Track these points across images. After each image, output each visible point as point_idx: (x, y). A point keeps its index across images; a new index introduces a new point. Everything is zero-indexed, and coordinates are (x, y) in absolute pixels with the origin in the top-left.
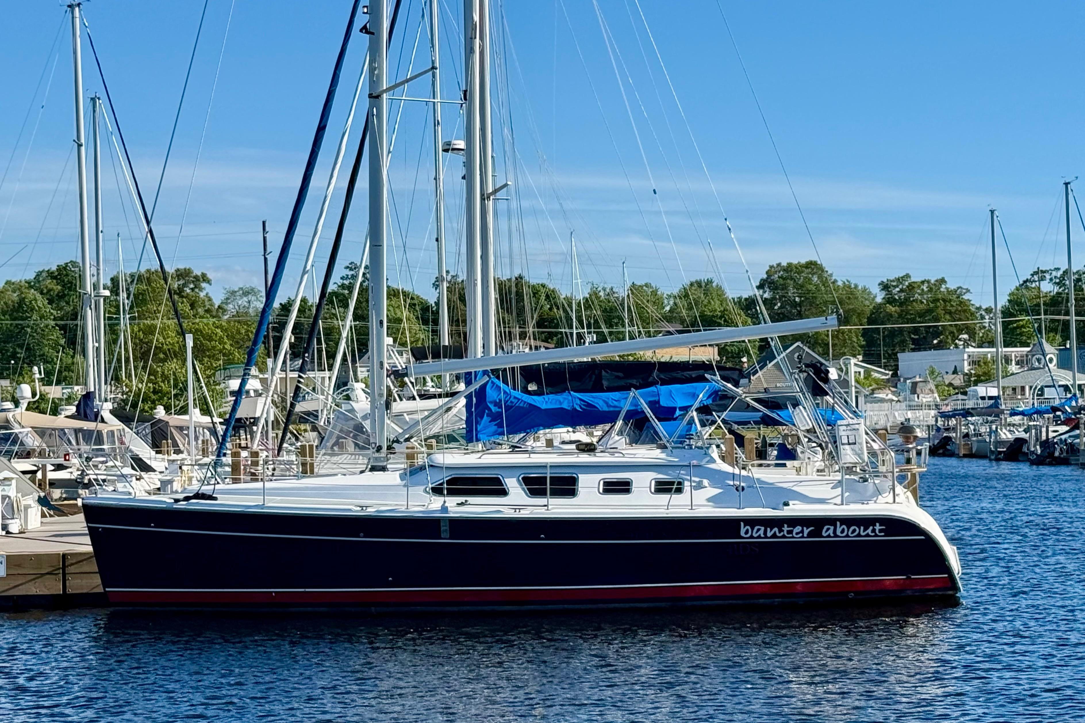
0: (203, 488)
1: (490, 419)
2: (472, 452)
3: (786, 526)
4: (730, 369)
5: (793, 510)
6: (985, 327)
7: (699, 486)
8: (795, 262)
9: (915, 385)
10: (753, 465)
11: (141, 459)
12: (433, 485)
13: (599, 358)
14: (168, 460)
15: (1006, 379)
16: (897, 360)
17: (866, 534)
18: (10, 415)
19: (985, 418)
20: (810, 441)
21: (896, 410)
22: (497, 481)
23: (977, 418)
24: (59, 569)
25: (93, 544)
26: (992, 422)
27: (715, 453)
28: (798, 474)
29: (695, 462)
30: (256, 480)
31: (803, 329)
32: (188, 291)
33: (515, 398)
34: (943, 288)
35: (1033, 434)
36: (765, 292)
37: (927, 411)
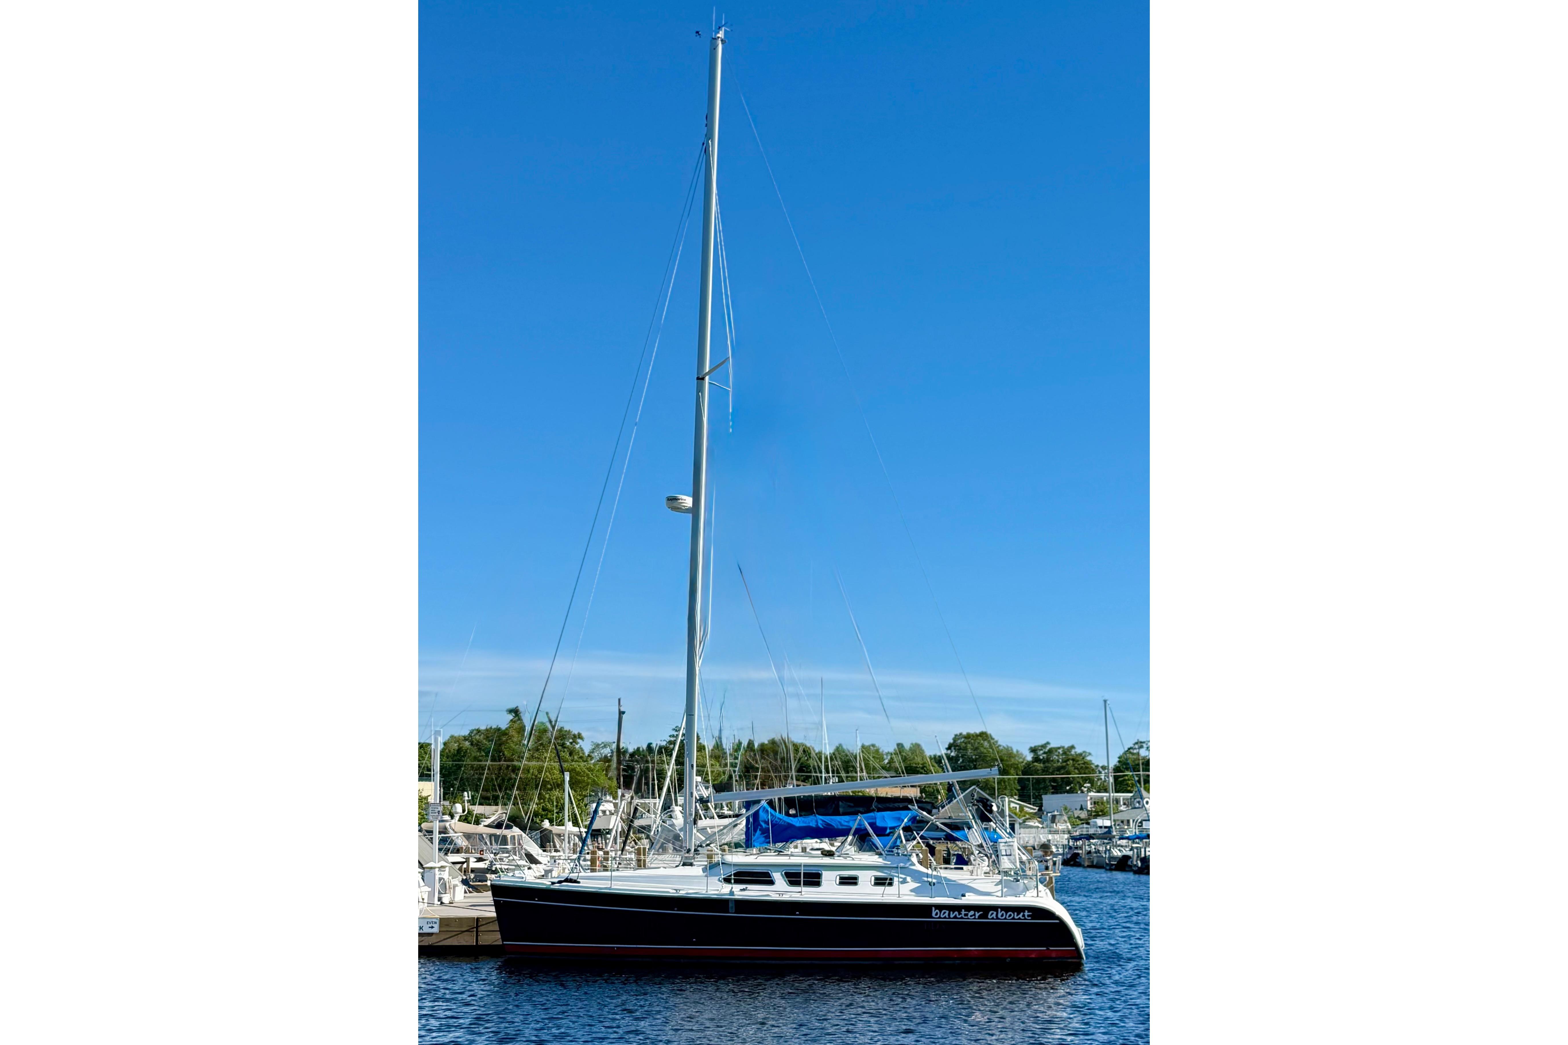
0: (571, 875)
1: (760, 832)
2: (751, 855)
3: (963, 910)
4: (926, 802)
5: (968, 900)
6: (1101, 779)
7: (904, 882)
8: (972, 732)
9: (1054, 817)
10: (941, 868)
11: (531, 855)
12: (725, 877)
13: (837, 793)
14: (550, 856)
15: (1116, 815)
16: (1041, 799)
17: (1019, 918)
18: (447, 824)
19: (1102, 841)
20: (980, 852)
21: (1041, 834)
22: (767, 875)
23: (1096, 840)
24: (474, 928)
25: (497, 911)
26: (1108, 843)
27: (914, 859)
28: (971, 875)
29: (902, 865)
30: (607, 870)
31: (975, 776)
32: (568, 744)
33: (779, 818)
34: (1073, 752)
35: (1135, 853)
36: (952, 752)
37: (1062, 835)
